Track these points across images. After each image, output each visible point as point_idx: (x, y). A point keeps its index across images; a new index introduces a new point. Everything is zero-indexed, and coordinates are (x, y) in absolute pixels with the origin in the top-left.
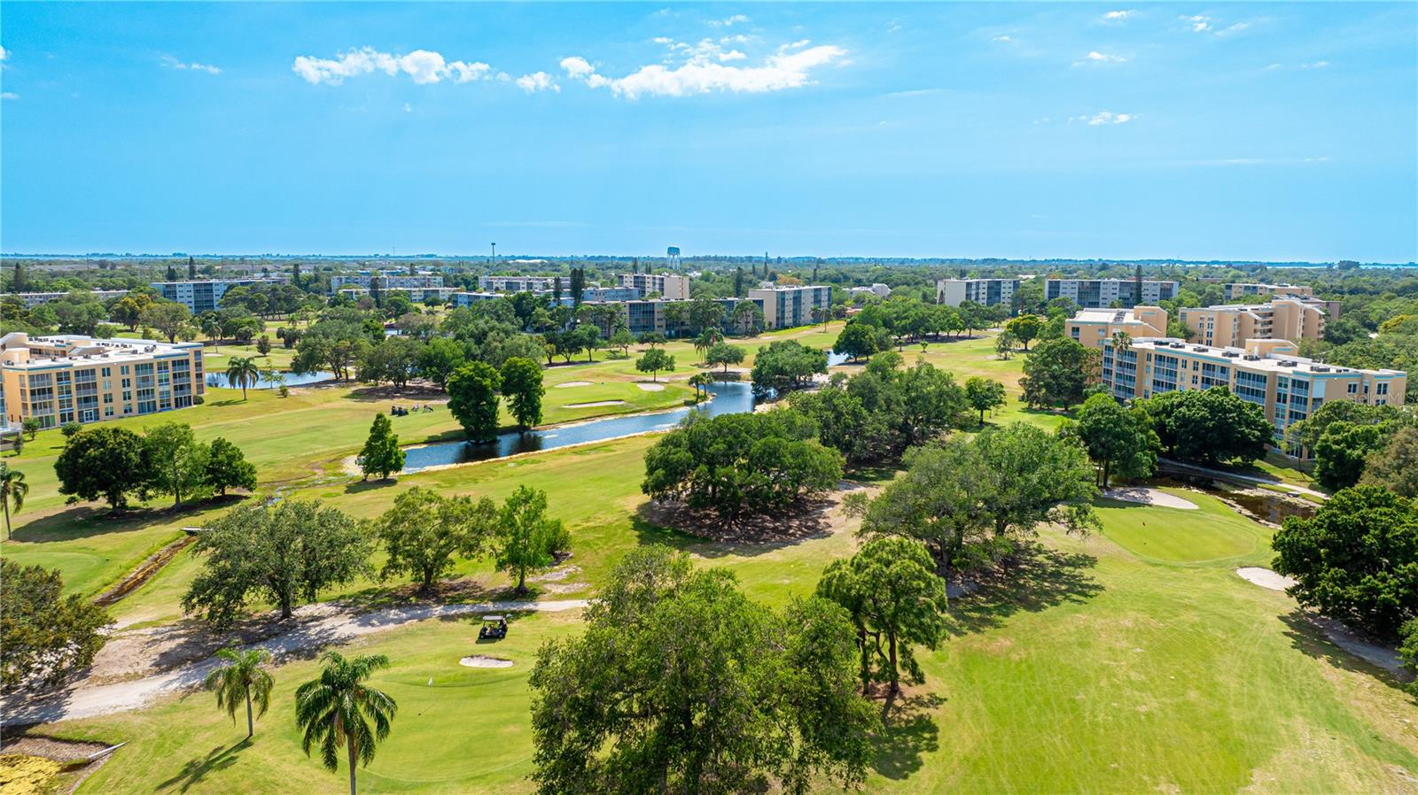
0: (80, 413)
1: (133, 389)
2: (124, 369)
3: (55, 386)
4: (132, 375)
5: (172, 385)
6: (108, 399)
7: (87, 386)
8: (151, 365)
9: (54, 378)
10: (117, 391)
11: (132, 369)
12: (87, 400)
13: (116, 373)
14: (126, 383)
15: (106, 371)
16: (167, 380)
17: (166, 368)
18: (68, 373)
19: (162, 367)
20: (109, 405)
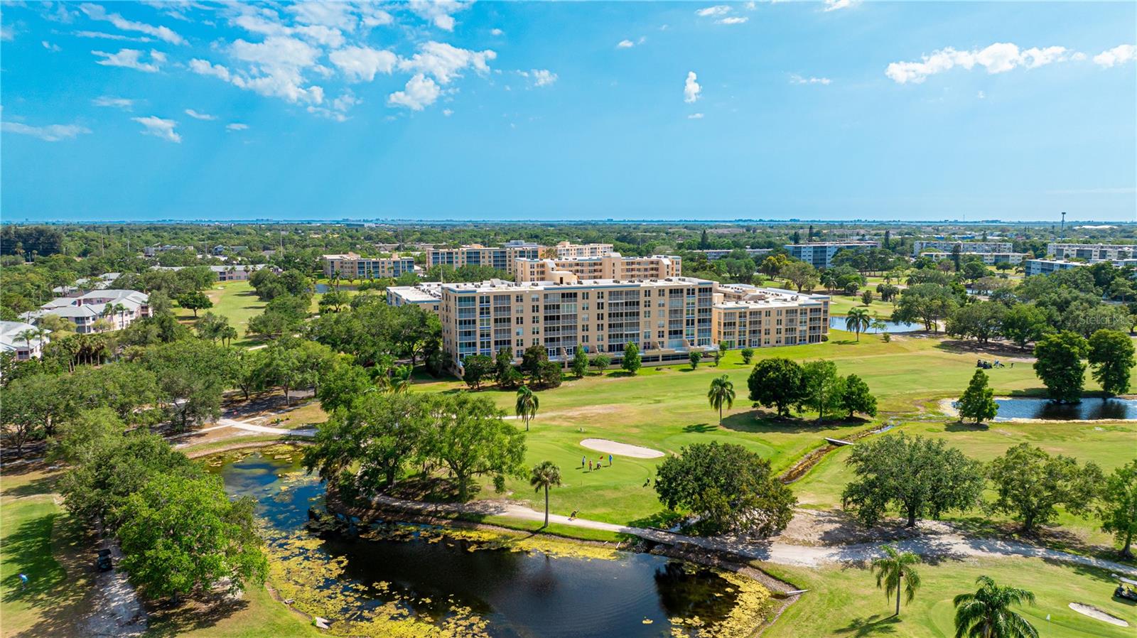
0: (750, 340)
1: (783, 327)
2: (779, 311)
3: (737, 321)
4: (784, 317)
5: (808, 326)
6: (767, 332)
7: (755, 323)
8: (796, 310)
9: (738, 315)
10: (773, 327)
11: (784, 313)
12: (754, 332)
13: (773, 314)
14: (779, 322)
15: (768, 313)
16: (805, 322)
17: (806, 313)
18: (745, 313)
19: (804, 312)
20: (767, 336)
